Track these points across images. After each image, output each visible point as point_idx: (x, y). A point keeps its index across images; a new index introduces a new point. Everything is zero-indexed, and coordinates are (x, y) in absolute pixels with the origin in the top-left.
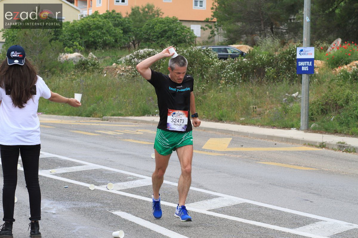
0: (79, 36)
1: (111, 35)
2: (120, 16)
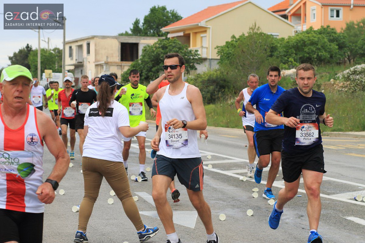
0: (294, 52)
1: (326, 50)
2: (334, 31)
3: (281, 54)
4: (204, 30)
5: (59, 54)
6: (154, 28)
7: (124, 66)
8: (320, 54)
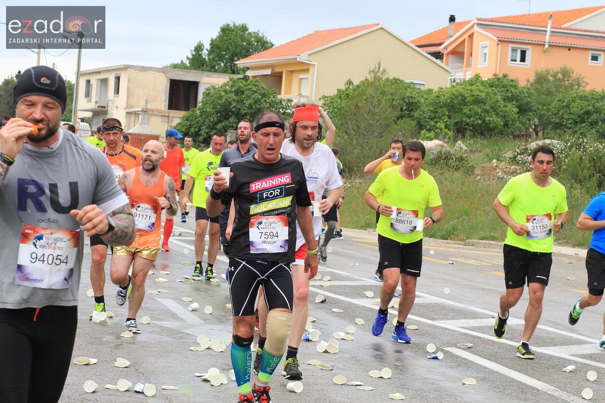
0: (447, 113)
1: (498, 114)
2: (515, 84)
3: (425, 115)
4: (305, 68)
6: (225, 59)
7: (173, 117)
8: (487, 119)
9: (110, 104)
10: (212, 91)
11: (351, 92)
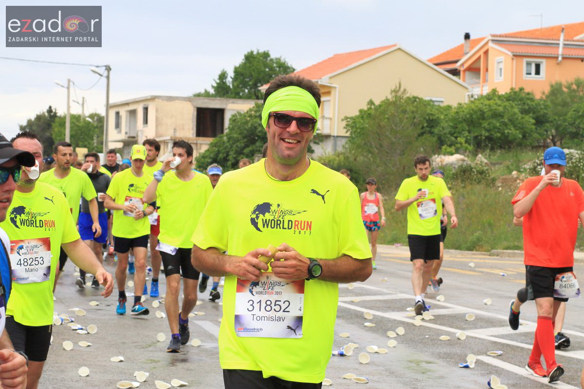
0: (467, 128)
1: (516, 126)
2: (531, 96)
3: (445, 131)
4: (327, 91)
5: (99, 122)
6: (249, 85)
7: (201, 144)
8: (506, 131)
9: (139, 134)
10: (238, 117)
11: (373, 112)
